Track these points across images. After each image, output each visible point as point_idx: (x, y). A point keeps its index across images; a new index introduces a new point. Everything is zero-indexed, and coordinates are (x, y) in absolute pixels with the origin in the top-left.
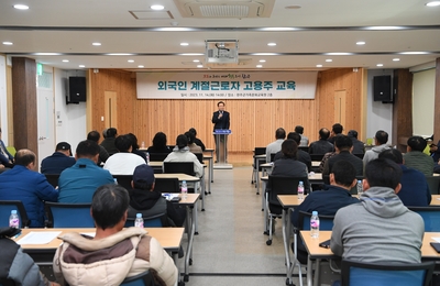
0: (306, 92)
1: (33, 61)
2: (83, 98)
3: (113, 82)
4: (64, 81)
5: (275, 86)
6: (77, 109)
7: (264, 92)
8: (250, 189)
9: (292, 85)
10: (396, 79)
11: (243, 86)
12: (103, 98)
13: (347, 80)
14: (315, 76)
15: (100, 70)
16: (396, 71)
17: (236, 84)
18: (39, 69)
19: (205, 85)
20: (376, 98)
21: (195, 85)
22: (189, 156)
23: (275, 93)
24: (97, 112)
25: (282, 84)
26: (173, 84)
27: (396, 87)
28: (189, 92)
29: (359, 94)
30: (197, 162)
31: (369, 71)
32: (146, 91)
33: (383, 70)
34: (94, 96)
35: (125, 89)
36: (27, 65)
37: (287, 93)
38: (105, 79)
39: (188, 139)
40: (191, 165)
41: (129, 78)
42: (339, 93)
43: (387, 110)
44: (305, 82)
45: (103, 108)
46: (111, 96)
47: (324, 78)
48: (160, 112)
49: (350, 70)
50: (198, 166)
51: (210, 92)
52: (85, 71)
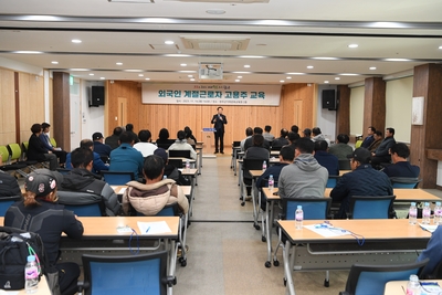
0: (272, 100)
1: (68, 74)
2: (102, 103)
3: (125, 91)
4: (88, 89)
5: (249, 96)
6: (97, 110)
7: (240, 100)
8: (230, 172)
9: (262, 95)
10: (338, 92)
11: (224, 95)
12: (116, 102)
13: (303, 92)
14: (280, 89)
15: (116, 81)
16: (339, 86)
17: (219, 94)
18: (71, 80)
19: (195, 93)
20: (324, 106)
21: (188, 93)
22: (186, 146)
23: (249, 101)
24: (113, 114)
25: (255, 94)
26: (170, 93)
27: (338, 98)
28: (183, 99)
29: (312, 103)
30: (192, 150)
31: (318, 86)
32: (149, 98)
33: (330, 85)
34: (111, 101)
35: (132, 95)
36: (64, 78)
37: (258, 101)
38: (118, 88)
39: (186, 134)
40: (189, 152)
41: (136, 87)
42: (297, 102)
43: (332, 116)
44: (272, 92)
45: (117, 111)
46: (123, 101)
47: (287, 90)
48: (160, 114)
49: (305, 85)
50: (194, 153)
51: (199, 99)
52: (104, 82)
